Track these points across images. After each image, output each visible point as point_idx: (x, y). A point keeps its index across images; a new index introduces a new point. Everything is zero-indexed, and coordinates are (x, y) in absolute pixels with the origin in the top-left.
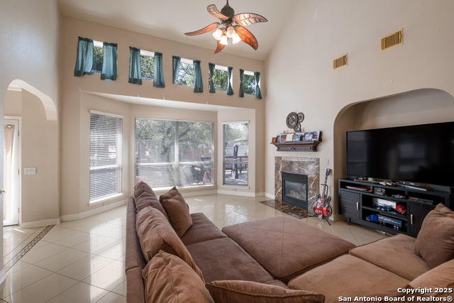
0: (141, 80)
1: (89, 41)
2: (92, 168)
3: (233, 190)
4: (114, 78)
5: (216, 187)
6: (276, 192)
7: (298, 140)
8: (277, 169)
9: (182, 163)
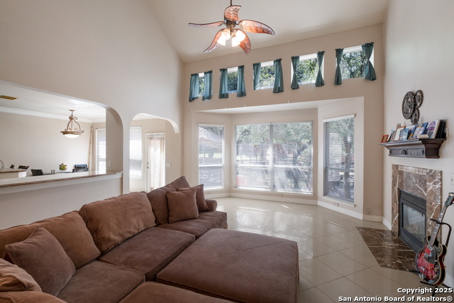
0: (227, 95)
1: (196, 75)
2: (200, 166)
3: (335, 204)
4: (209, 97)
5: (315, 197)
6: (393, 220)
7: (405, 137)
8: (394, 185)
9: (276, 166)
